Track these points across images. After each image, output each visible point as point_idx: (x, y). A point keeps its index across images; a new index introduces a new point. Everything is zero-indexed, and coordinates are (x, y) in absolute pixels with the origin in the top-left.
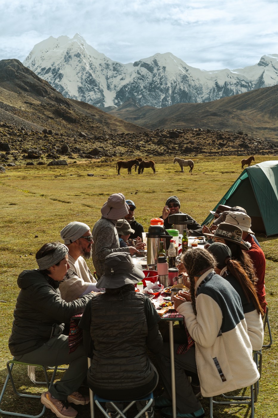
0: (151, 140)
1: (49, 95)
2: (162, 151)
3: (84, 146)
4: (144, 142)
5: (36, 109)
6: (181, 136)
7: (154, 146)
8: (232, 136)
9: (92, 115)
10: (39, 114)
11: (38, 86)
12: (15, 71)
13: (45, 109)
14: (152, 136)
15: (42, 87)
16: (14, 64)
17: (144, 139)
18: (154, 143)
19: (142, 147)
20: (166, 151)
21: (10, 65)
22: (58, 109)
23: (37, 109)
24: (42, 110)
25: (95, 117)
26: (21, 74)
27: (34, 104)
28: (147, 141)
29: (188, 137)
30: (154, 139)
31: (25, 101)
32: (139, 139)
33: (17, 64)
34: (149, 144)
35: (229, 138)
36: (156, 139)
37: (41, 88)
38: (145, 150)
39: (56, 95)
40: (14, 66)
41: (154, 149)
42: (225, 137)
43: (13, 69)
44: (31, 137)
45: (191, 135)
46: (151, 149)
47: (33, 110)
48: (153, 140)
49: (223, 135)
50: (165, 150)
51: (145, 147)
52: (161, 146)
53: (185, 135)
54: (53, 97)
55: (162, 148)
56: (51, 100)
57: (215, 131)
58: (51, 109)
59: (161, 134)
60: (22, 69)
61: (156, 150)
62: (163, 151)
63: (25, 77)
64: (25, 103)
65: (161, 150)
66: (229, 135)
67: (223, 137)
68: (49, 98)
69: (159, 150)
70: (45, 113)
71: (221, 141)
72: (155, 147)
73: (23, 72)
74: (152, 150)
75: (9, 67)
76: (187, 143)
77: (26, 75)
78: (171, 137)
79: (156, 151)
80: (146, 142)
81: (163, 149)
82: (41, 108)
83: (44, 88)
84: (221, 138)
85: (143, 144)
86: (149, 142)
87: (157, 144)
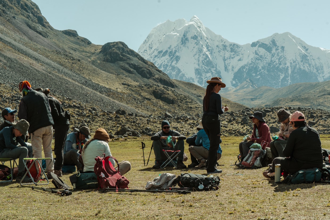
0: (234, 119)
1: (153, 76)
2: (245, 132)
3: (156, 126)
4: (227, 121)
5: (133, 90)
6: (268, 115)
7: (236, 126)
8: (324, 114)
9: (198, 96)
10: (135, 95)
11: (143, 68)
12: (120, 53)
13: (142, 90)
14: (237, 115)
15: (146, 68)
16: (119, 47)
17: (227, 118)
18: (238, 123)
19: (224, 127)
20: (248, 131)
21: (115, 48)
22: (156, 89)
23: (134, 90)
24: (139, 91)
25: (200, 98)
26: (126, 56)
27: (131, 86)
28: (230, 121)
29: (276, 116)
30: (238, 118)
31: (123, 83)
32: (221, 118)
33: (122, 46)
34: (232, 124)
35: (321, 116)
36: (240, 118)
37: (145, 70)
38: (226, 131)
39: (161, 76)
40: (119, 48)
41: (237, 129)
42: (317, 116)
43: (118, 51)
44: (100, 118)
46: (233, 129)
47: (130, 91)
48: (237, 119)
49: (315, 113)
51: (226, 127)
52: (244, 126)
53: (273, 113)
54: (157, 79)
55: (244, 128)
56: (155, 81)
57: (307, 109)
58: (148, 90)
59: (246, 113)
60: (127, 51)
61: (238, 130)
62: (245, 131)
63: (129, 59)
64: (123, 84)
65: (243, 130)
66: (321, 113)
67: (315, 115)
68: (154, 79)
69: (241, 130)
70: (142, 94)
71: (311, 120)
72: (237, 127)
73: (128, 54)
74: (234, 131)
75: (114, 50)
76: (274, 123)
77: (131, 57)
79: (238, 132)
81: (246, 128)
82: (138, 89)
83: (148, 69)
84: (312, 117)
85: (225, 124)
86: (232, 121)
87: (240, 124)
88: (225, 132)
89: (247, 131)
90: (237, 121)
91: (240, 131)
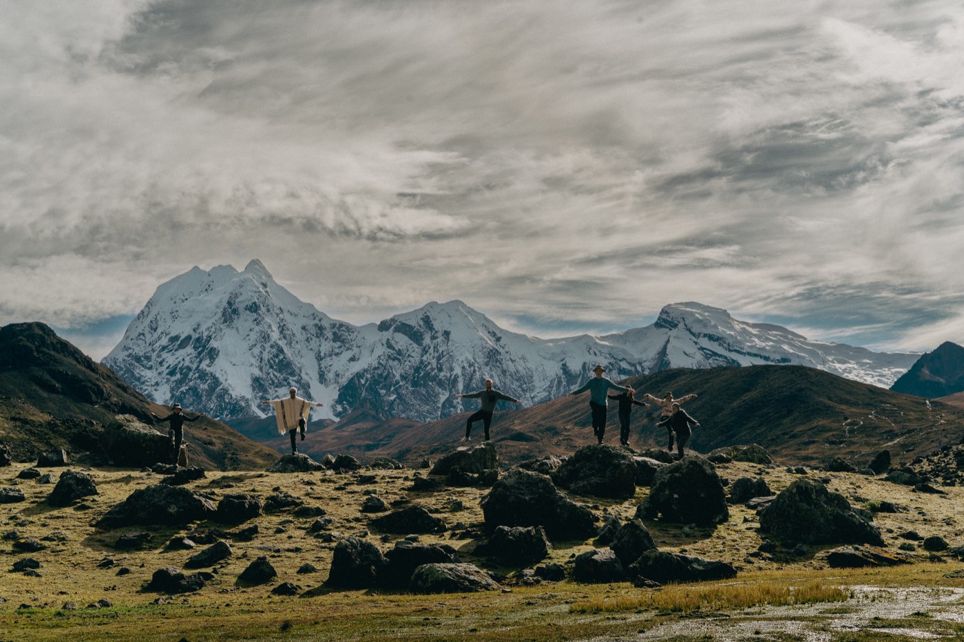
1: (106, 399)
5: (34, 433)
9: (205, 444)
10: (36, 444)
11: (84, 381)
12: (34, 348)
13: (54, 432)
15: (90, 381)
16: (34, 334)
21: (24, 337)
23: (36, 432)
24: (46, 434)
25: (211, 447)
26: (48, 354)
27: (32, 423)
31: (13, 415)
33: (41, 333)
37: (89, 385)
39: (123, 399)
40: (32, 337)
43: (29, 344)
47: (26, 434)
54: (115, 405)
56: (110, 410)
60: (52, 343)
63: (55, 360)
64: (13, 419)
68: (106, 407)
70: (52, 441)
73: (54, 350)
75: (21, 340)
77: (58, 356)
82: (45, 430)
83: (95, 385)
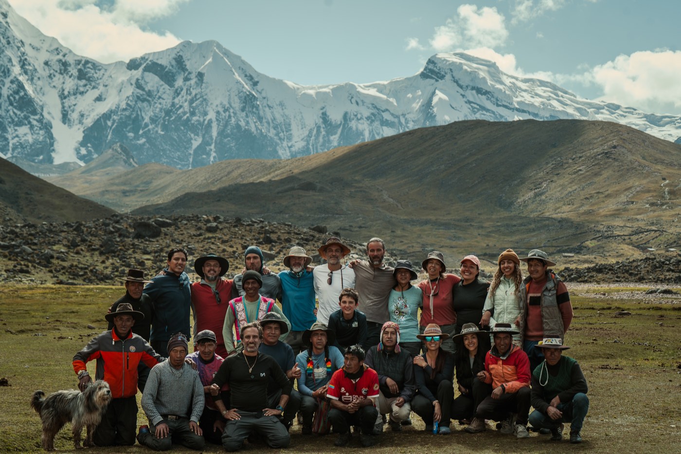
0: (84, 241)
2: (108, 271)
4: (64, 246)
6: (166, 234)
7: (87, 258)
8: (296, 236)
14: (91, 231)
17: (66, 238)
18: (91, 249)
19: (58, 258)
20: (117, 271)
28: (73, 245)
29: (184, 236)
30: (93, 238)
32: (52, 237)
34: (78, 253)
36: (97, 238)
38: (64, 268)
41: (88, 264)
42: (279, 239)
45: (193, 232)
46: (80, 266)
48: (90, 242)
49: (273, 232)
50: (115, 269)
51: (63, 260)
52: (108, 258)
53: (176, 229)
55: (108, 263)
57: (256, 222)
59: (113, 228)
61: (92, 268)
62: (110, 269)
65: (104, 267)
66: (289, 233)
67: (274, 237)
69: (100, 267)
72: (90, 261)
74: (81, 269)
78: (138, 236)
79: (91, 271)
80: (69, 247)
81: (113, 264)
84: (268, 241)
85: (61, 252)
86: (79, 246)
87: (97, 253)
88: (59, 271)
89: (113, 269)
90: (90, 246)
91: (97, 270)
